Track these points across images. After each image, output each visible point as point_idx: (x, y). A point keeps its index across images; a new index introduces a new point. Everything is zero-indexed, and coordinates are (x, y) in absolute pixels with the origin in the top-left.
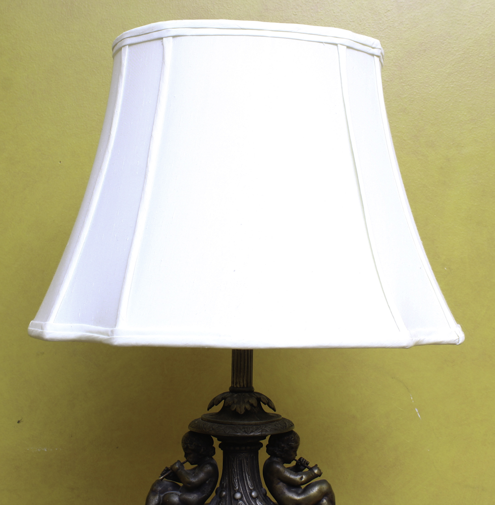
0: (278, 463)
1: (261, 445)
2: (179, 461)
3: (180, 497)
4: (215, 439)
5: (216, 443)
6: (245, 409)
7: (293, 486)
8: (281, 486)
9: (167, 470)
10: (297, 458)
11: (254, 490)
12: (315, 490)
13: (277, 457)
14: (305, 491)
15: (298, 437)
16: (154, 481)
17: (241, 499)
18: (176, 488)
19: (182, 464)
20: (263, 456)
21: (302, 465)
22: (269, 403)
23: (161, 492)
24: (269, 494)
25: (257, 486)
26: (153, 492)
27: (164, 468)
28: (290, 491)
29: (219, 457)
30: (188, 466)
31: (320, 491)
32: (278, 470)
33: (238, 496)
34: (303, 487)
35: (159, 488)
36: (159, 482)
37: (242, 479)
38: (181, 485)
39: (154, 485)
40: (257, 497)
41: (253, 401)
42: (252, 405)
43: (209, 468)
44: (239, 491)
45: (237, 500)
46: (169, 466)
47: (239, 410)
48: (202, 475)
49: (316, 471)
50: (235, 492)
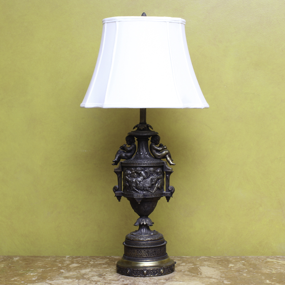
0: (153, 144)
1: (149, 139)
2: (125, 144)
3: (125, 154)
4: (135, 138)
5: (136, 139)
6: (143, 128)
7: (158, 151)
8: (154, 151)
9: (121, 147)
10: (160, 143)
11: (146, 152)
12: (164, 152)
13: (153, 143)
14: (161, 153)
15: (160, 137)
16: (118, 150)
17: (142, 154)
18: (124, 152)
19: (126, 145)
20: (149, 143)
21: (161, 145)
22: (151, 127)
23: (120, 153)
24: (151, 154)
25: (147, 151)
26: (117, 153)
27: (120, 146)
28: (157, 152)
29: (136, 143)
30: (128, 146)
31: (166, 152)
32: (153, 146)
33: (141, 153)
34: (161, 151)
35: (119, 152)
36: (119, 151)
37: (143, 149)
38: (125, 151)
39: (118, 151)
40: (147, 154)
41: (146, 126)
42: (145, 127)
43: (133, 146)
44: (142, 152)
45: (141, 155)
46: (122, 146)
47: (141, 128)
48: (131, 148)
49: (165, 147)
50: (141, 152)
